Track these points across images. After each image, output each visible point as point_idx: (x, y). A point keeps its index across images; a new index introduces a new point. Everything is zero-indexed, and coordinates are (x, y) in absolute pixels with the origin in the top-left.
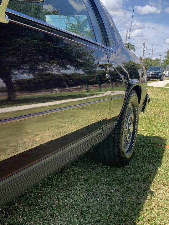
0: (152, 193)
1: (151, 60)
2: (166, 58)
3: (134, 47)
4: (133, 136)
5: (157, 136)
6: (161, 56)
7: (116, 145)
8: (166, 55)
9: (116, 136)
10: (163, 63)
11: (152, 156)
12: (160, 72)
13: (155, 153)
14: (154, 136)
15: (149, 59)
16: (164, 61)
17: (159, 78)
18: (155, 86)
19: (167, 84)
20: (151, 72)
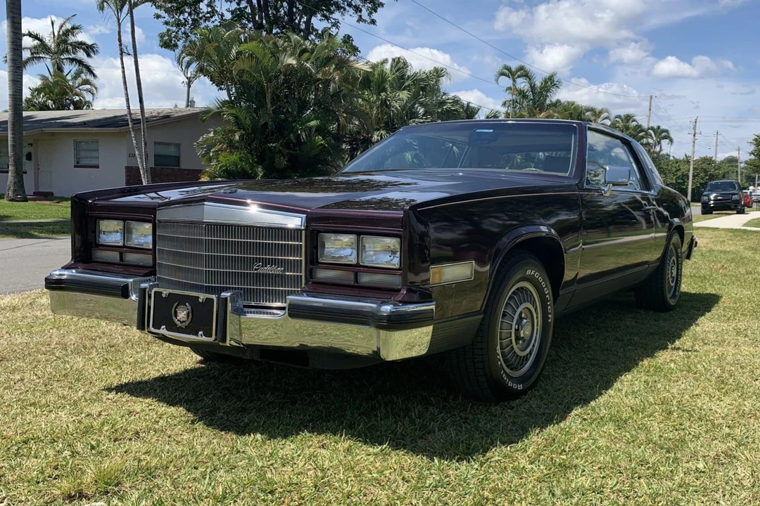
1: (714, 162)
2: (753, 157)
3: (668, 134)
6: (739, 150)
8: (752, 148)
10: (743, 168)
12: (735, 192)
15: (708, 161)
16: (746, 162)
17: (733, 207)
18: (721, 227)
19: (749, 222)
20: (714, 195)
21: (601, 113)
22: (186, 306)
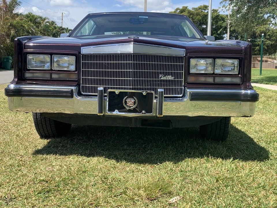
21: (45, 19)
22: (133, 98)
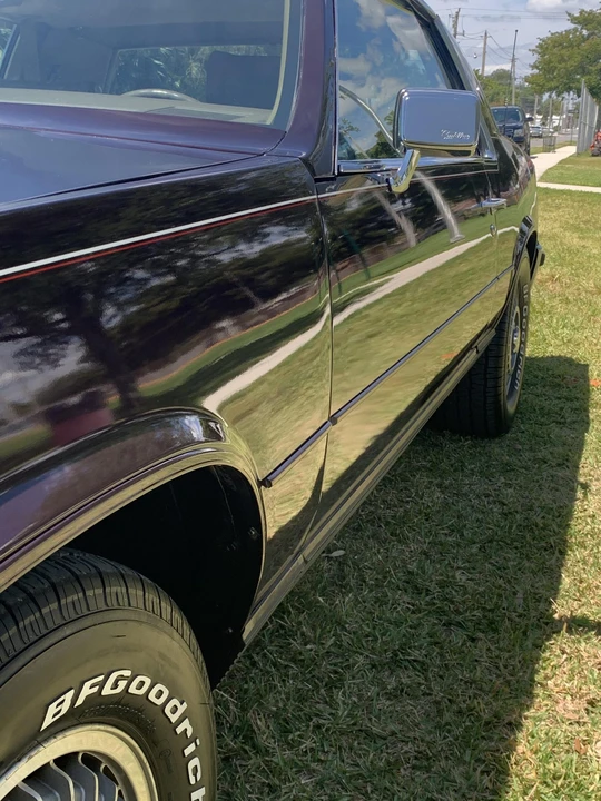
0: (585, 487)
4: (518, 361)
5: (560, 357)
6: (513, 61)
7: (490, 383)
8: (535, 58)
9: (491, 364)
10: (520, 87)
11: (562, 409)
13: (567, 399)
14: (553, 357)
16: (525, 79)
